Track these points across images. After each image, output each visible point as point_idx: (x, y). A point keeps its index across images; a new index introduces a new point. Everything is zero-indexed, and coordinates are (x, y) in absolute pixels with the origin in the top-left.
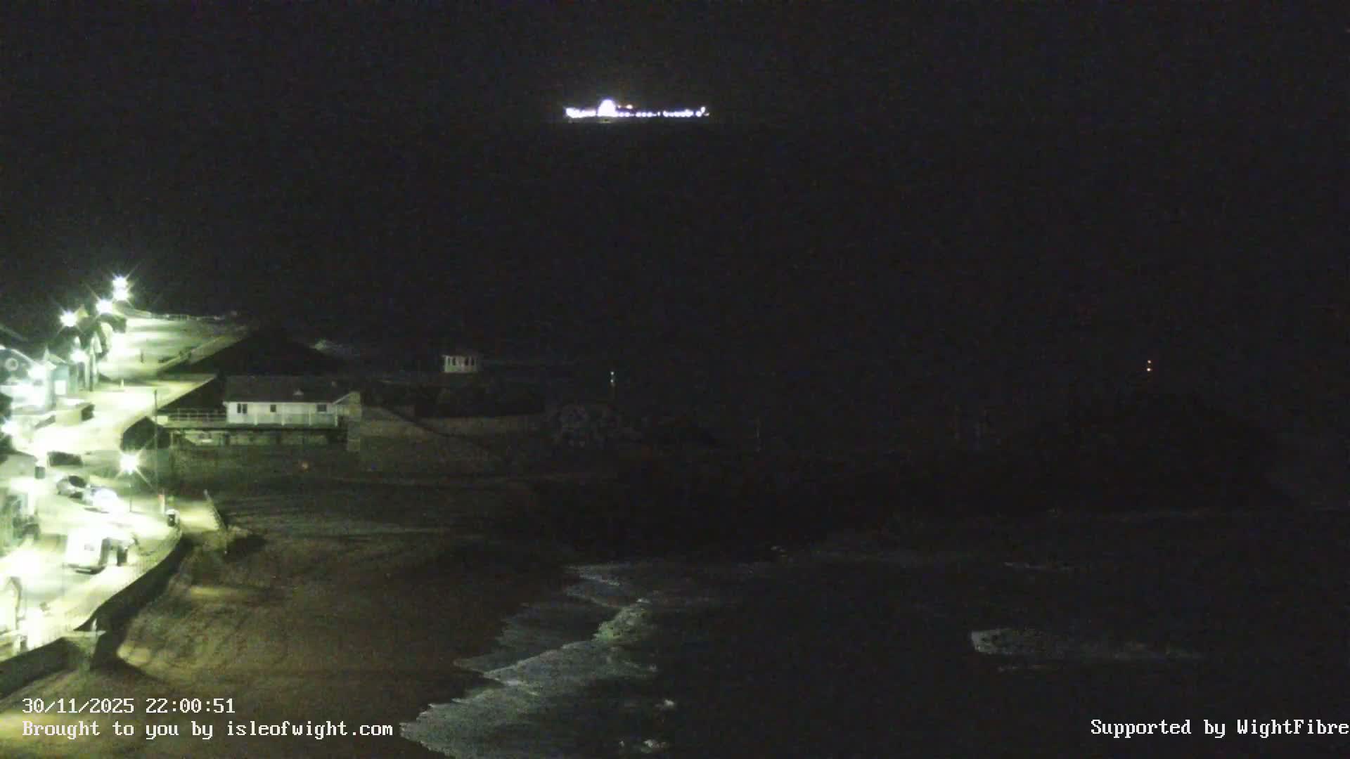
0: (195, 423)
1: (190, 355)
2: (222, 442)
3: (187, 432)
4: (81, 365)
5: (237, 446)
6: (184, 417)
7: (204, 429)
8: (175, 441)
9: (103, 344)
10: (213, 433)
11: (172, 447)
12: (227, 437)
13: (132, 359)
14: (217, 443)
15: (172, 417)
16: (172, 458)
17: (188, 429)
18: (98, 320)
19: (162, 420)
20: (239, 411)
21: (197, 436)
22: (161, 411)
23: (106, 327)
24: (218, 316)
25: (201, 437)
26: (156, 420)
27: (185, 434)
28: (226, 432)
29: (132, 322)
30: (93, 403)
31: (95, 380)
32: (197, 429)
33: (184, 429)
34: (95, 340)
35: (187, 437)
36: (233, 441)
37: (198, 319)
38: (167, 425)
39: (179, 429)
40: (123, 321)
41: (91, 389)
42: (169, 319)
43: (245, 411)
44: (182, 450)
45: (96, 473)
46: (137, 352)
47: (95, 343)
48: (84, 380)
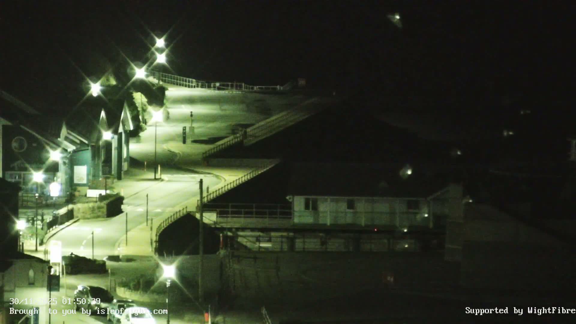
0: (252, 221)
1: (245, 135)
2: (285, 247)
3: (241, 233)
4: (108, 145)
5: (305, 252)
6: (236, 213)
7: (262, 230)
8: (226, 246)
9: (135, 119)
10: (273, 234)
11: (222, 252)
12: (291, 241)
13: (171, 139)
14: (278, 248)
15: (221, 214)
16: (222, 266)
17: (243, 229)
18: (129, 88)
19: (210, 218)
20: (307, 207)
21: (254, 239)
22: (205, 207)
23: (139, 98)
24: (281, 85)
25: (258, 240)
26: (202, 216)
27: (238, 236)
28: (291, 234)
29: (172, 92)
30: (122, 194)
31: (125, 166)
32: (253, 230)
33: (238, 229)
34: (126, 114)
35: (240, 239)
36: (299, 244)
37: (256, 88)
38: (215, 223)
39: (230, 230)
40: (162, 90)
41: (119, 178)
42: (219, 89)
43: (315, 208)
44: (233, 256)
45: (125, 285)
46: (177, 129)
47: (126, 117)
48: (110, 167)
